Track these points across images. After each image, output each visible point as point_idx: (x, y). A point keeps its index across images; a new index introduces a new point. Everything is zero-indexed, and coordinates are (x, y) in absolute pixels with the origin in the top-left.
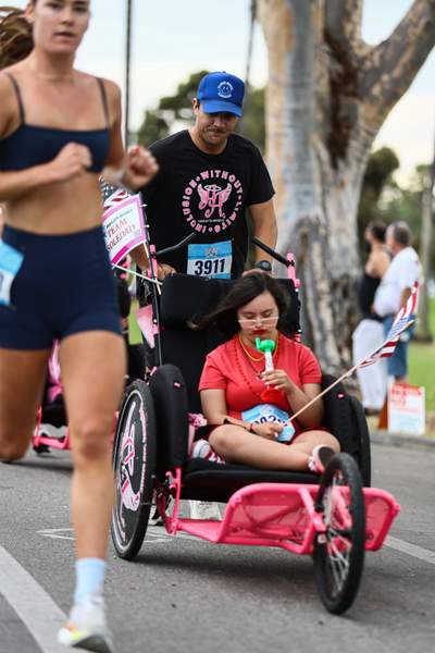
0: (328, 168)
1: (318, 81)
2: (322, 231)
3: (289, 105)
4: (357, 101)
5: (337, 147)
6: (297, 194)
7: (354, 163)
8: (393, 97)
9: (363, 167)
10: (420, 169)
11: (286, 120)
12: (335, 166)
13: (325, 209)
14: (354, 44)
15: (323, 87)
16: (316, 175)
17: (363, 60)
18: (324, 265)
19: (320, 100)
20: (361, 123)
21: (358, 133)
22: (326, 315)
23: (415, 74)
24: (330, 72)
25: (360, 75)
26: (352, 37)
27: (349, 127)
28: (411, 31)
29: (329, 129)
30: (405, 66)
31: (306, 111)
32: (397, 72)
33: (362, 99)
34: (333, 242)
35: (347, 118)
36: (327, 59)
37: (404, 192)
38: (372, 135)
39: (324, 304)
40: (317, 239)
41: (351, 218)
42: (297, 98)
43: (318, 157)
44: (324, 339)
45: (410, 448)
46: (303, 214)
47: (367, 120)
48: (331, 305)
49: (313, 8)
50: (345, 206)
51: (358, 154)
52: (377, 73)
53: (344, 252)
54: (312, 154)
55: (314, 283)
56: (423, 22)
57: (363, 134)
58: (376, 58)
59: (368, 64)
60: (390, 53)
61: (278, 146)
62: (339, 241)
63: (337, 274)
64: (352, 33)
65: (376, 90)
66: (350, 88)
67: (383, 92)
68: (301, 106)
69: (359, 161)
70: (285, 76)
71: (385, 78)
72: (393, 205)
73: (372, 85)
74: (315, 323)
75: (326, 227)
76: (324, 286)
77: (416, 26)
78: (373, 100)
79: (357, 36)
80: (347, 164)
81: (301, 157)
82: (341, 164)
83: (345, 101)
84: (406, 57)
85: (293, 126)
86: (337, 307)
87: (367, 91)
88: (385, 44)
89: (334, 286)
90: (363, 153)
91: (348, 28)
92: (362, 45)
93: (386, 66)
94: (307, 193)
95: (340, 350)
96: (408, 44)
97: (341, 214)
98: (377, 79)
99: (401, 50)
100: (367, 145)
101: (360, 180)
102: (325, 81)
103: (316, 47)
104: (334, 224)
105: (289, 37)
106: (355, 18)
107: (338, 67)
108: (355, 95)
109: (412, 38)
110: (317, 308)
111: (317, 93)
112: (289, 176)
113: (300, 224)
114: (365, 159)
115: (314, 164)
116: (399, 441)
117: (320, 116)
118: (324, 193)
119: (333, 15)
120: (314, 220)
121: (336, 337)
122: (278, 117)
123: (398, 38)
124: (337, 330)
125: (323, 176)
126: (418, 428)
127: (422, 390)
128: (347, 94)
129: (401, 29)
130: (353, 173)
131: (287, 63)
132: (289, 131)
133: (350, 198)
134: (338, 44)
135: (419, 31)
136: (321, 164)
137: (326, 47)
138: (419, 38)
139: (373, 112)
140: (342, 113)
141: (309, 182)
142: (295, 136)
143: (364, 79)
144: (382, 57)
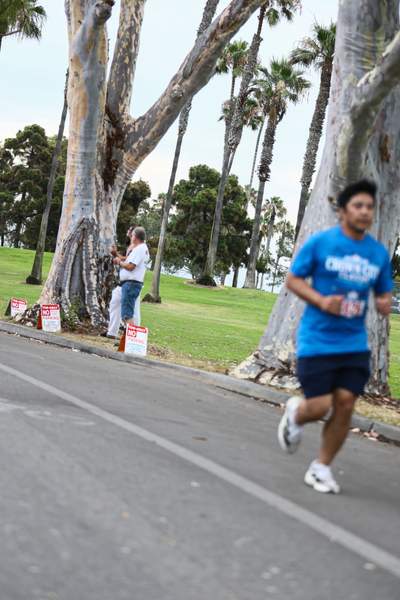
0: (101, 190)
1: (100, 137)
2: (95, 228)
3: (81, 150)
4: (123, 151)
5: (109, 178)
6: (82, 204)
7: (118, 189)
8: (145, 151)
9: (123, 191)
11: (78, 159)
12: (106, 189)
13: (98, 214)
14: (124, 117)
15: (103, 140)
16: (95, 194)
17: (130, 126)
18: (94, 249)
19: (100, 149)
20: (124, 164)
21: (121, 170)
22: (93, 279)
24: (108, 132)
25: (126, 136)
26: (123, 114)
27: (117, 167)
28: (158, 112)
29: (104, 167)
30: (153, 133)
31: (92, 154)
32: (148, 137)
33: (126, 151)
34: (101, 235)
35: (115, 161)
36: (107, 124)
37: (152, 210)
38: (131, 173)
39: (92, 272)
40: (91, 233)
41: (114, 221)
42: (86, 146)
43: (96, 183)
44: (91, 294)
46: (84, 216)
47: (128, 163)
48: (97, 274)
49: (101, 93)
50: (111, 214)
51: (121, 183)
52: (136, 135)
53: (108, 242)
54: (93, 180)
55: (88, 259)
56: (166, 108)
57: (125, 171)
58: (137, 127)
59: (131, 130)
60: (145, 124)
61: (72, 173)
62: (105, 235)
63: (102, 255)
64: (124, 110)
65: (135, 146)
66: (120, 143)
67: (139, 147)
68: (88, 151)
69: (122, 188)
70: (80, 132)
71: (141, 139)
72: (144, 216)
73: (132, 143)
74: (86, 284)
75: (98, 226)
76: (93, 261)
77: (162, 110)
78: (133, 152)
79: (126, 112)
80: (114, 189)
81: (86, 182)
82: (110, 189)
83: (114, 149)
84: (155, 128)
85: (82, 163)
86: (100, 275)
87: (129, 147)
88: (142, 118)
89: (100, 262)
90: (124, 183)
91: (121, 107)
92: (128, 118)
93: (142, 132)
94: (88, 204)
95: (100, 301)
96: (157, 120)
97: (107, 218)
98: (136, 140)
99: (151, 123)
100: (127, 178)
101: (121, 198)
102: (104, 137)
103: (101, 116)
104: (103, 224)
105: (85, 108)
106: (126, 101)
107: (113, 130)
108: (122, 148)
109: (159, 118)
110: (88, 274)
111: (99, 144)
112: (77, 193)
113: (82, 222)
114: (125, 187)
115: (94, 186)
116: (129, 359)
117: (99, 158)
118: (98, 205)
119: (112, 99)
120: (91, 220)
121: (97, 293)
122: (73, 156)
123: (150, 116)
124: (99, 288)
125: (98, 194)
126: (142, 352)
127: (147, 330)
128: (117, 147)
129: (152, 111)
130: (117, 195)
131: (82, 124)
132: (80, 165)
133: (114, 209)
134: (114, 116)
135: (163, 113)
136: (98, 187)
137: (107, 117)
138: (163, 117)
139: (132, 159)
140: (113, 158)
141: (90, 197)
142: (84, 168)
143: (128, 139)
144: (140, 126)
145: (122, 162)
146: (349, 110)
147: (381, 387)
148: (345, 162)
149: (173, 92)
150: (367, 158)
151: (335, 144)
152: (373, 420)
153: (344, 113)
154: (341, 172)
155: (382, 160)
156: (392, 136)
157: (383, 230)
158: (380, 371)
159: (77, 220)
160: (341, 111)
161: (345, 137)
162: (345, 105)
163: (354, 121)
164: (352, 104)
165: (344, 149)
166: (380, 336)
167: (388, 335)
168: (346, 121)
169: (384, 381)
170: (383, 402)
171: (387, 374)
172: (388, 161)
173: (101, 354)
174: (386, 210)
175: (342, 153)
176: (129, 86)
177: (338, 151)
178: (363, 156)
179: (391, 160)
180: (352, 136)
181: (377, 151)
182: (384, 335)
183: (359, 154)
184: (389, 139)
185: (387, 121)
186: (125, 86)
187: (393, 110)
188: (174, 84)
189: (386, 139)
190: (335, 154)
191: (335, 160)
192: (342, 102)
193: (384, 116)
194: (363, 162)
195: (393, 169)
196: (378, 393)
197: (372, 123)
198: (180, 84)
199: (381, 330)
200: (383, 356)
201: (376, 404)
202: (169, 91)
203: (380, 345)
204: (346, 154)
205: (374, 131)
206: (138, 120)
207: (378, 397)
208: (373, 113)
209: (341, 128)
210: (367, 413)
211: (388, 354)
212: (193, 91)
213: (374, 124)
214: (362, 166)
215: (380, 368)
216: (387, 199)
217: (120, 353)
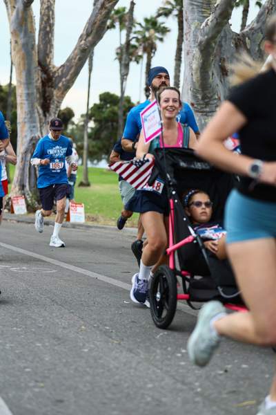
0: (42, 116)
1: (36, 81)
3: (25, 92)
4: (53, 89)
5: (46, 108)
6: (30, 127)
7: (53, 114)
8: (67, 87)
9: (56, 116)
10: (82, 116)
11: (24, 98)
12: (45, 116)
13: (42, 133)
14: (51, 66)
15: (39, 84)
16: (38, 119)
17: (55, 72)
19: (38, 89)
20: (55, 97)
21: (53, 101)
23: (76, 78)
24: (41, 78)
25: (54, 79)
26: (50, 64)
27: (50, 100)
28: (73, 61)
29: (42, 101)
30: (72, 75)
31: (32, 93)
32: (68, 77)
33: (55, 88)
35: (48, 96)
36: (40, 73)
37: (77, 125)
38: (60, 103)
42: (28, 88)
43: (38, 112)
45: (78, 228)
46: (33, 135)
47: (57, 97)
49: (34, 52)
51: (54, 110)
52: (60, 77)
54: (36, 111)
56: (78, 57)
57: (56, 102)
58: (60, 71)
59: (57, 74)
60: (65, 69)
61: (22, 108)
64: (50, 62)
65: (60, 85)
66: (50, 84)
67: (63, 85)
68: (30, 92)
69: (55, 113)
70: (23, 80)
71: (64, 79)
72: (73, 130)
73: (59, 83)
77: (75, 59)
78: (59, 89)
79: (52, 63)
80: (50, 115)
81: (31, 112)
82: (48, 115)
83: (47, 89)
84: (72, 71)
85: (27, 100)
87: (57, 85)
88: (63, 66)
90: (56, 110)
91: (48, 60)
92: (54, 67)
93: (64, 75)
94: (34, 127)
96: (72, 66)
98: (60, 81)
99: (69, 68)
100: (58, 107)
102: (40, 81)
103: (35, 68)
105: (24, 64)
106: (51, 56)
107: (45, 76)
108: (52, 87)
109: (74, 64)
111: (36, 86)
112: (26, 120)
113: (32, 140)
114: (57, 112)
115: (36, 115)
116: (74, 226)
117: (38, 96)
118: (41, 127)
119: (41, 55)
120: (37, 138)
122: (21, 96)
123: (68, 64)
125: (40, 119)
126: (82, 220)
127: (83, 205)
128: (49, 87)
129: (69, 60)
131: (24, 74)
132: (26, 102)
134: (44, 66)
135: (76, 61)
136: (39, 115)
137: (39, 68)
138: (76, 64)
139: (60, 93)
140: (47, 94)
141: (35, 122)
142: (28, 103)
143: (55, 81)
144: (62, 71)
145: (53, 96)
146: (197, 44)
148: (199, 79)
149: (81, 46)
150: (213, 74)
151: (191, 68)
153: (194, 47)
154: (197, 86)
155: (223, 74)
156: (227, 58)
159: (28, 138)
160: (192, 45)
161: (197, 63)
162: (195, 41)
163: (202, 51)
164: (199, 40)
165: (197, 69)
168: (196, 52)
172: (227, 74)
175: (196, 73)
176: (52, 46)
177: (194, 72)
178: (210, 73)
179: (229, 73)
180: (201, 61)
181: (219, 69)
183: (207, 72)
185: (223, 49)
186: (49, 46)
187: (226, 41)
188: (81, 41)
189: (224, 60)
190: (192, 75)
191: (192, 78)
192: (192, 39)
193: (220, 46)
194: (211, 77)
197: (213, 51)
198: (85, 40)
202: (79, 45)
204: (199, 74)
205: (215, 56)
206: (60, 67)
208: (213, 45)
209: (193, 56)
212: (94, 44)
213: (215, 51)
214: (211, 80)
217: (68, 223)
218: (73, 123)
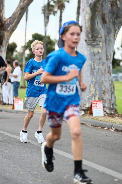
4: (4, 32)
7: (4, 46)
8: (13, 30)
9: (7, 47)
10: (22, 47)
14: (3, 18)
17: (5, 22)
20: (6, 37)
23: (18, 25)
25: (5, 25)
27: (3, 38)
28: (16, 15)
30: (15, 23)
32: (13, 24)
33: (6, 31)
35: (2, 36)
37: (19, 53)
38: (8, 39)
45: (20, 113)
52: (9, 25)
56: (19, 12)
57: (6, 39)
59: (6, 23)
60: (11, 20)
64: (3, 15)
65: (9, 29)
66: (3, 28)
67: (10, 29)
69: (6, 46)
71: (11, 26)
72: (16, 55)
77: (17, 13)
78: (8, 31)
79: (3, 16)
80: (3, 47)
82: (1, 47)
84: (15, 21)
87: (7, 29)
88: (10, 18)
90: (6, 44)
91: (2, 14)
92: (5, 18)
93: (11, 23)
98: (9, 27)
99: (14, 19)
100: (7, 42)
101: (6, 50)
106: (3, 12)
108: (4, 30)
114: (7, 45)
116: (17, 112)
123: (13, 16)
126: (21, 109)
127: (22, 99)
128: (2, 30)
129: (14, 14)
130: (4, 49)
135: (18, 15)
138: (18, 17)
139: (8, 34)
140: (1, 34)
143: (6, 26)
144: (10, 21)
145: (4, 36)
146: (88, 5)
147: (114, 111)
148: (90, 25)
149: (20, 6)
150: (98, 23)
151: (85, 19)
152: (112, 124)
153: (87, 7)
154: (89, 30)
155: (104, 23)
156: (107, 13)
157: (107, 50)
158: (113, 104)
160: (86, 6)
161: (88, 16)
162: (87, 3)
163: (91, 9)
164: (90, 3)
165: (88, 20)
166: (111, 91)
167: (114, 90)
168: (88, 9)
169: (115, 108)
170: (116, 116)
171: (116, 105)
172: (106, 23)
173: (6, 111)
174: (107, 42)
175: (88, 22)
176: (3, 6)
177: (87, 21)
178: (96, 22)
179: (107, 22)
180: (91, 15)
181: (101, 20)
182: (113, 90)
183: (94, 22)
184: (106, 14)
185: (104, 8)
186: (2, 6)
187: (105, 3)
188: (21, 3)
189: (104, 14)
190: (86, 23)
191: (86, 25)
192: (86, 2)
193: (102, 6)
194: (97, 25)
195: (108, 26)
196: (113, 113)
197: (98, 9)
198: (23, 2)
199: (111, 88)
200: (113, 98)
201: (113, 117)
202: (19, 5)
203: (111, 94)
204: (89, 22)
205: (99, 12)
207: (113, 114)
208: (98, 5)
209: (86, 12)
210: (110, 121)
211: (115, 97)
212: (28, 4)
213: (99, 9)
214: (96, 26)
215: (113, 103)
216: (107, 38)
217: (13, 110)
218: (16, 51)
